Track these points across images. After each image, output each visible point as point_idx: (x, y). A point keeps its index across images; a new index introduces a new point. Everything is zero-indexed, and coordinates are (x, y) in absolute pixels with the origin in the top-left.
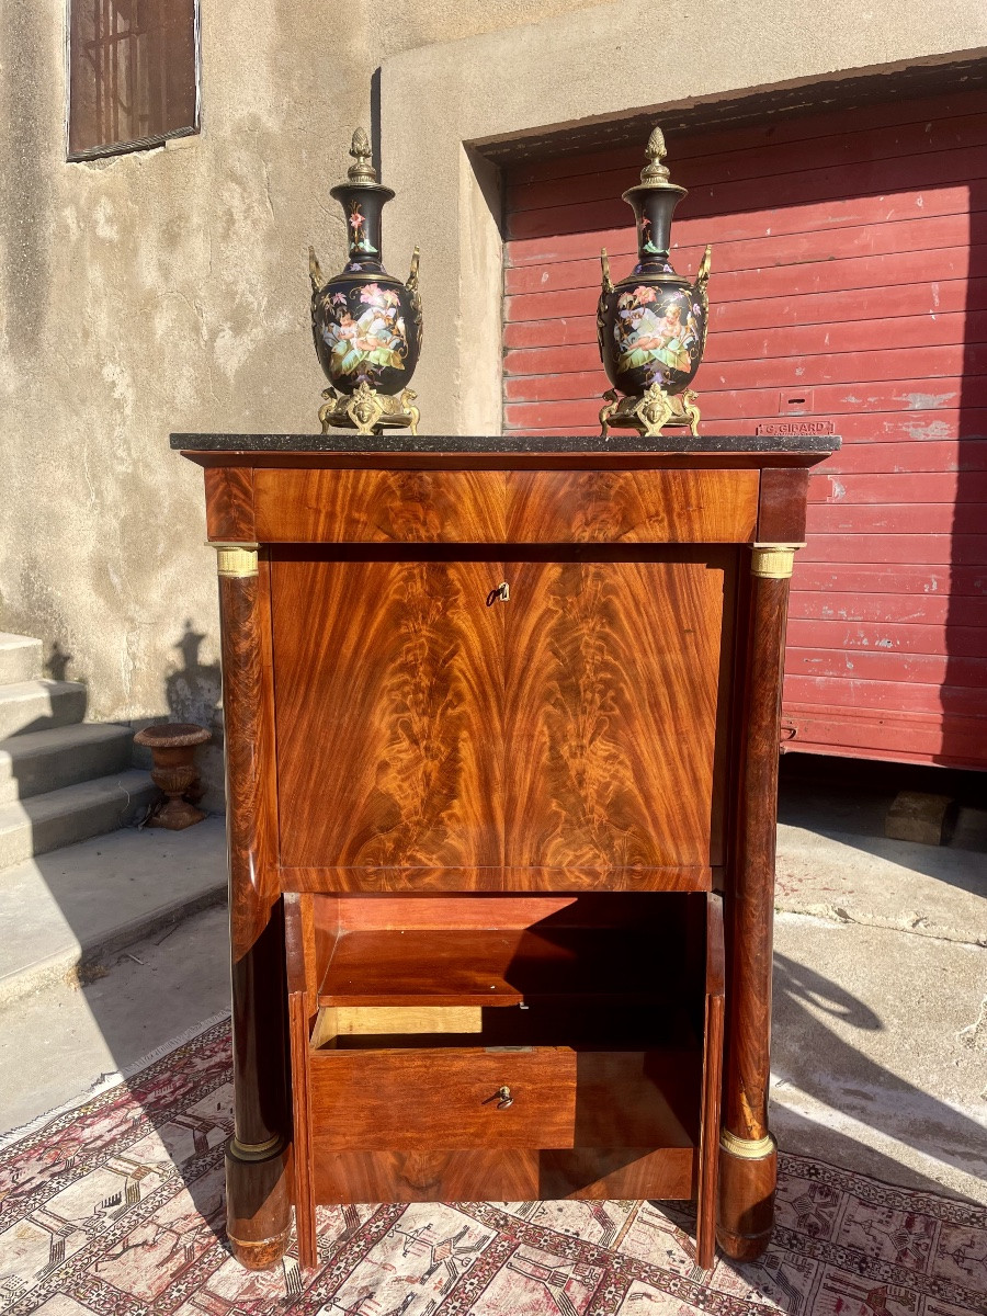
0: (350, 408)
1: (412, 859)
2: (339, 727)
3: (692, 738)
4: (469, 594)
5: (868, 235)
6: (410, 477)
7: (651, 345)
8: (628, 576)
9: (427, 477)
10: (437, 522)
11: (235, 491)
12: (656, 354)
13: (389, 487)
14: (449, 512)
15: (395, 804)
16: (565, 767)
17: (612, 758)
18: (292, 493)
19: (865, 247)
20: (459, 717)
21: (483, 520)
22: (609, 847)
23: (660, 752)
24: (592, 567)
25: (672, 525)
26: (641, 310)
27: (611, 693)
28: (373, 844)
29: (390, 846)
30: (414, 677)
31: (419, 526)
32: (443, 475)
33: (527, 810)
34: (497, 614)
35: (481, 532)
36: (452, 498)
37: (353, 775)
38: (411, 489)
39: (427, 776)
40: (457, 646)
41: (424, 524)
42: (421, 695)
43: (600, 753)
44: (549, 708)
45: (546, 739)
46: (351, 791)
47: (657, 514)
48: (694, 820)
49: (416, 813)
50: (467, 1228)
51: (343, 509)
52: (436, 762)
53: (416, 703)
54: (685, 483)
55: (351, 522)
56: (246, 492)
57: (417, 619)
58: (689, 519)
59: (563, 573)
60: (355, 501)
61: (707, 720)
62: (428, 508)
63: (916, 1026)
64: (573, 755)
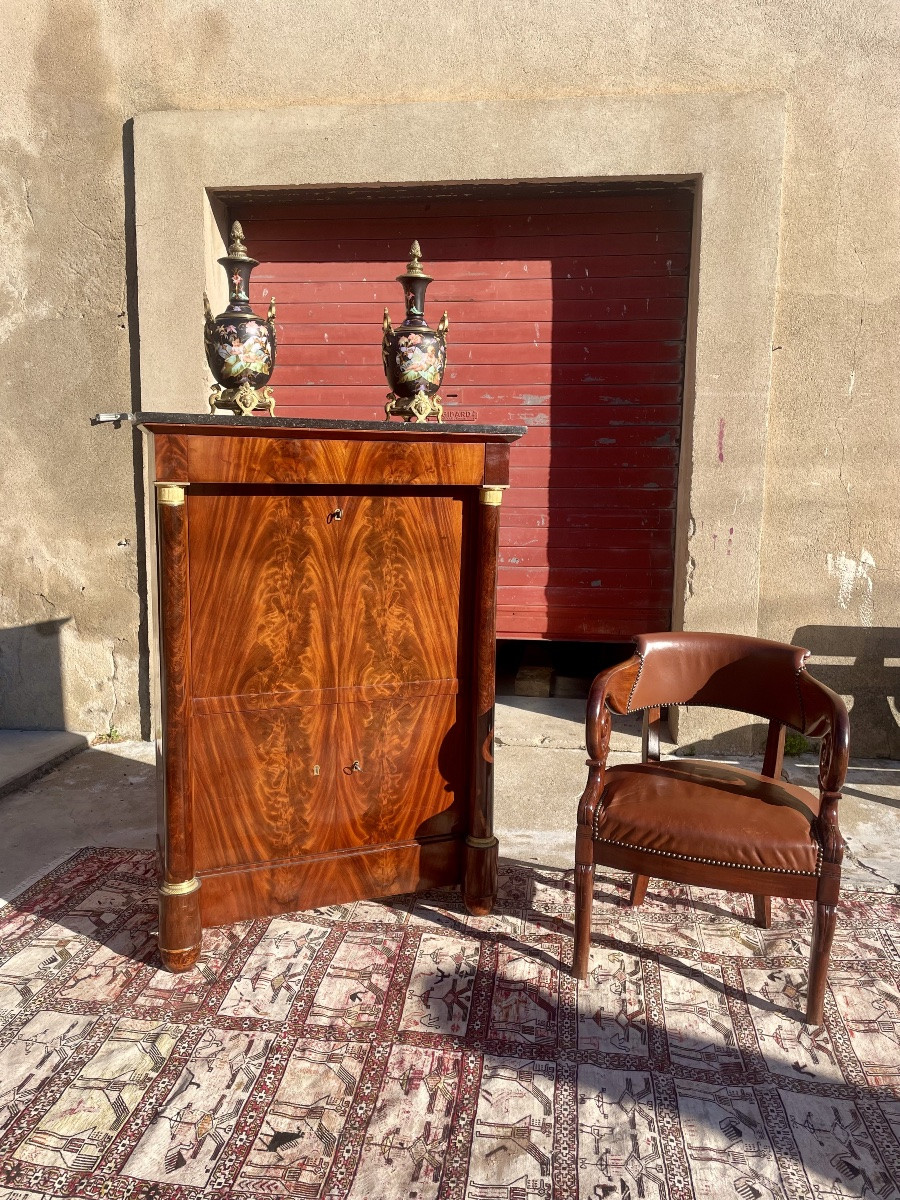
0: (237, 398)
1: (280, 688)
2: (233, 602)
3: (447, 602)
4: (316, 515)
5: (494, 287)
6: (287, 443)
7: (419, 369)
8: (410, 503)
9: (297, 442)
10: (304, 471)
11: (175, 449)
12: (422, 374)
13: (274, 449)
14: (311, 465)
15: (269, 652)
16: (375, 623)
17: (401, 616)
18: (213, 451)
19: (493, 295)
20: (310, 595)
21: (331, 470)
22: (400, 671)
23: (429, 610)
24: (390, 500)
25: (439, 474)
26: (413, 348)
27: (401, 576)
28: (254, 678)
29: (266, 680)
30: (282, 569)
31: (293, 473)
32: (307, 441)
33: (352, 651)
34: (333, 529)
35: (330, 478)
36: (313, 457)
37: (241, 635)
38: (288, 450)
39: (289, 633)
40: (309, 549)
41: (296, 472)
42: (286, 581)
43: (395, 613)
44: (364, 586)
45: (363, 606)
46: (241, 645)
47: (431, 468)
48: (448, 651)
49: (283, 657)
50: (311, 930)
51: (245, 462)
52: (296, 624)
53: (283, 586)
54: (445, 450)
55: (250, 470)
56: (182, 450)
57: (283, 532)
58: (449, 471)
59: (373, 503)
60: (253, 457)
61: (454, 590)
62: (298, 463)
63: (551, 797)
64: (379, 616)
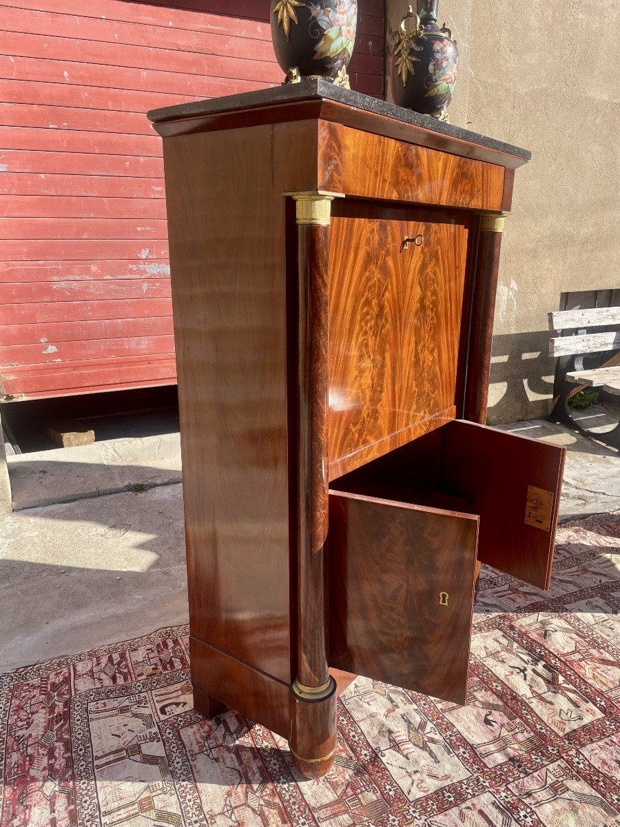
1: (365, 442)
3: (455, 332)
5: (233, 42)
6: (408, 149)
7: (449, 81)
8: (444, 232)
9: (414, 150)
11: (334, 144)
12: (450, 87)
14: (420, 179)
16: (419, 360)
17: (433, 351)
18: (360, 152)
19: (232, 51)
20: (386, 335)
21: (431, 187)
22: (429, 405)
25: (483, 197)
26: (448, 55)
28: (350, 437)
29: (356, 435)
30: (371, 308)
31: (409, 188)
32: (419, 150)
33: (406, 392)
34: (403, 259)
36: (421, 169)
38: (407, 158)
39: (373, 380)
40: (388, 283)
41: (411, 186)
42: (373, 322)
43: (430, 348)
45: (414, 343)
47: (480, 190)
49: (368, 408)
52: (376, 369)
53: (371, 328)
54: (487, 171)
55: (384, 182)
56: (339, 147)
58: (487, 194)
59: (425, 230)
60: (386, 164)
64: (422, 352)
